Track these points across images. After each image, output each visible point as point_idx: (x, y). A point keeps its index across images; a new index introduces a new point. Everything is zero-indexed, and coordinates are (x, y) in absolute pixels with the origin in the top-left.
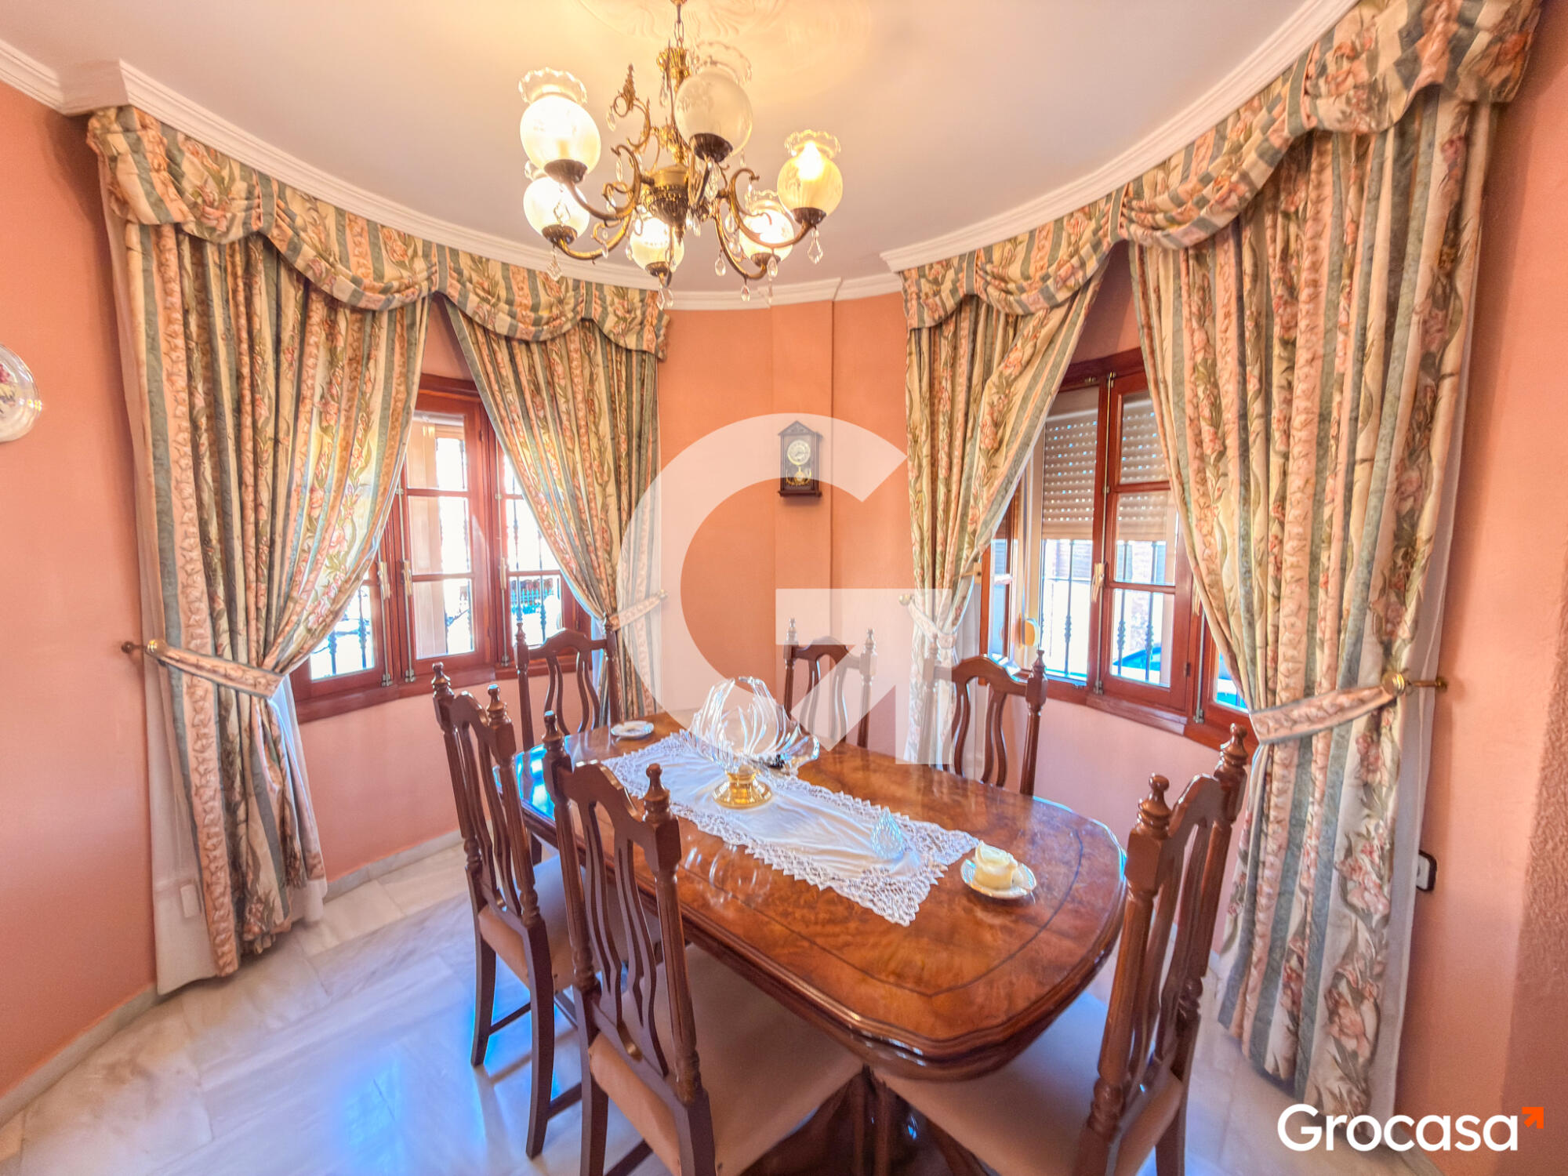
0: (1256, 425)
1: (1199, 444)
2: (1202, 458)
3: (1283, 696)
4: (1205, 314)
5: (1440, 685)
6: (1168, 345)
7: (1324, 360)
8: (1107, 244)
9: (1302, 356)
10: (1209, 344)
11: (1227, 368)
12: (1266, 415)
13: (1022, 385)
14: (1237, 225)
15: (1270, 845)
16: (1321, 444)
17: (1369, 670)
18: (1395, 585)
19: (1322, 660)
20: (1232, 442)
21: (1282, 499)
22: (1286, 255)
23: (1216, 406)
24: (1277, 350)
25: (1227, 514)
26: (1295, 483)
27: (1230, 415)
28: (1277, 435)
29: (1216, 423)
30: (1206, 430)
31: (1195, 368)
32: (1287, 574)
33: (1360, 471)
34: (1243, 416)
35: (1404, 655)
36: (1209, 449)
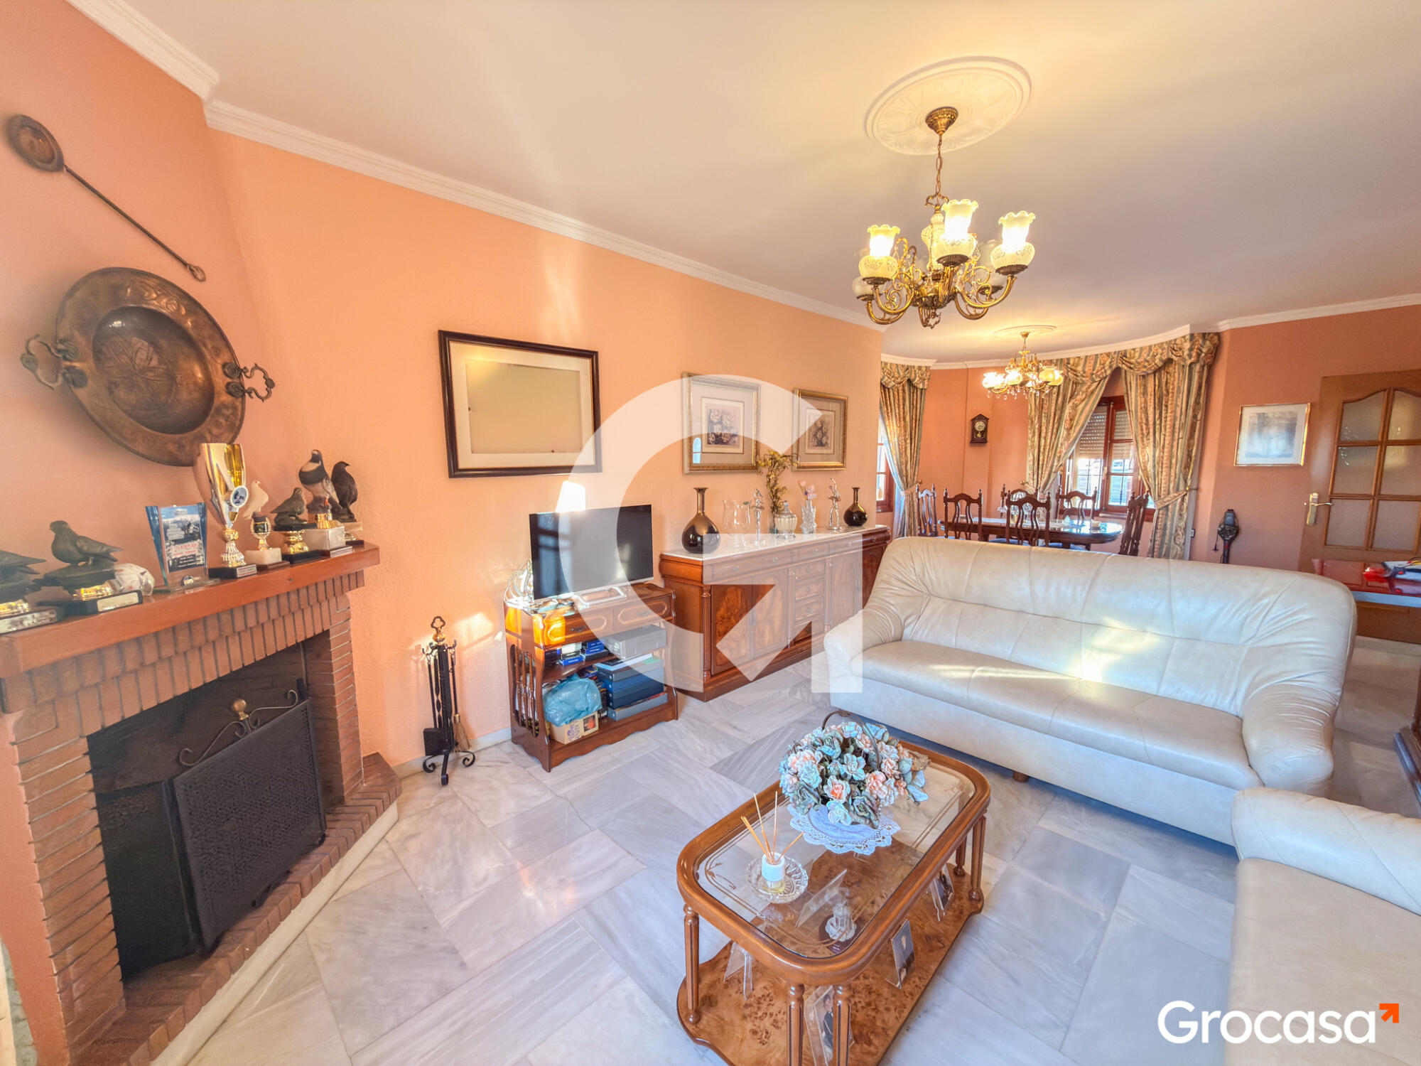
0: (1157, 427)
1: (1142, 430)
2: (1143, 434)
3: (1162, 497)
4: (1145, 393)
5: (1197, 489)
6: (1133, 400)
7: (1174, 412)
8: (1114, 366)
9: (1169, 411)
10: (1146, 402)
11: (1151, 410)
12: (1160, 424)
13: (1081, 406)
14: (1154, 373)
15: (1158, 535)
16: (1173, 433)
17: (1182, 488)
18: (1187, 466)
19: (1172, 485)
20: (1151, 430)
21: (1164, 446)
22: (1167, 383)
23: (1147, 420)
24: (1164, 408)
25: (1149, 450)
26: (1167, 442)
27: (1151, 423)
28: (1163, 430)
29: (1147, 424)
30: (1144, 427)
31: (1141, 408)
32: (1164, 466)
33: (1180, 440)
34: (1154, 423)
35: (1189, 483)
36: (1145, 432)
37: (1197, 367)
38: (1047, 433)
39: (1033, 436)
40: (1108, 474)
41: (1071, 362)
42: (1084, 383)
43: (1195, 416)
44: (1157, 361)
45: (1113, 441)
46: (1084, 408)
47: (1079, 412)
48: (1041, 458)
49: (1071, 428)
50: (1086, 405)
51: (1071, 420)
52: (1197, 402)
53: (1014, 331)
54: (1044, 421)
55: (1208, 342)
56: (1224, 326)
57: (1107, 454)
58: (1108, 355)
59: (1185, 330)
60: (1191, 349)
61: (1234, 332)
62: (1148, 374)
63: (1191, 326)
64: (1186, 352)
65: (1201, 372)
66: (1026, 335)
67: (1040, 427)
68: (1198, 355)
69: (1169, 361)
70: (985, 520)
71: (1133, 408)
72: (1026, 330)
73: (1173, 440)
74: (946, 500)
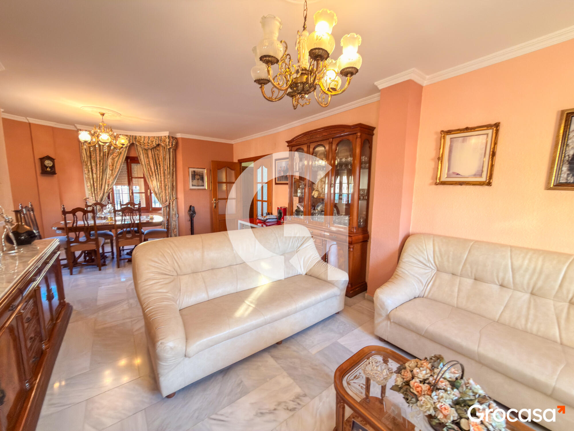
0: (157, 173)
1: (149, 173)
2: (150, 175)
3: (164, 202)
4: (148, 157)
5: (177, 198)
6: (143, 159)
8: (131, 142)
9: (161, 166)
10: (149, 161)
11: (152, 165)
12: (158, 171)
13: (116, 159)
14: (152, 149)
18: (173, 190)
19: (167, 197)
20: (154, 173)
21: (161, 181)
22: (158, 154)
24: (158, 165)
26: (162, 179)
27: (153, 171)
28: (159, 174)
30: (150, 172)
31: (147, 164)
32: (163, 189)
33: (169, 179)
34: (155, 171)
35: (174, 196)
36: (151, 174)
37: (171, 150)
38: (97, 171)
39: (89, 172)
40: (132, 193)
43: (173, 170)
44: (154, 144)
45: (131, 178)
47: (116, 162)
48: (95, 185)
50: (119, 159)
51: (113, 165)
53: (95, 110)
54: (93, 164)
55: (174, 141)
56: (179, 136)
57: (130, 183)
59: (166, 134)
60: (169, 142)
61: (183, 139)
62: (149, 149)
63: (169, 133)
64: (167, 143)
65: (173, 152)
66: (103, 115)
67: (92, 168)
68: (172, 145)
69: (158, 145)
71: (143, 163)
72: (103, 111)
73: (164, 179)
74: (64, 213)
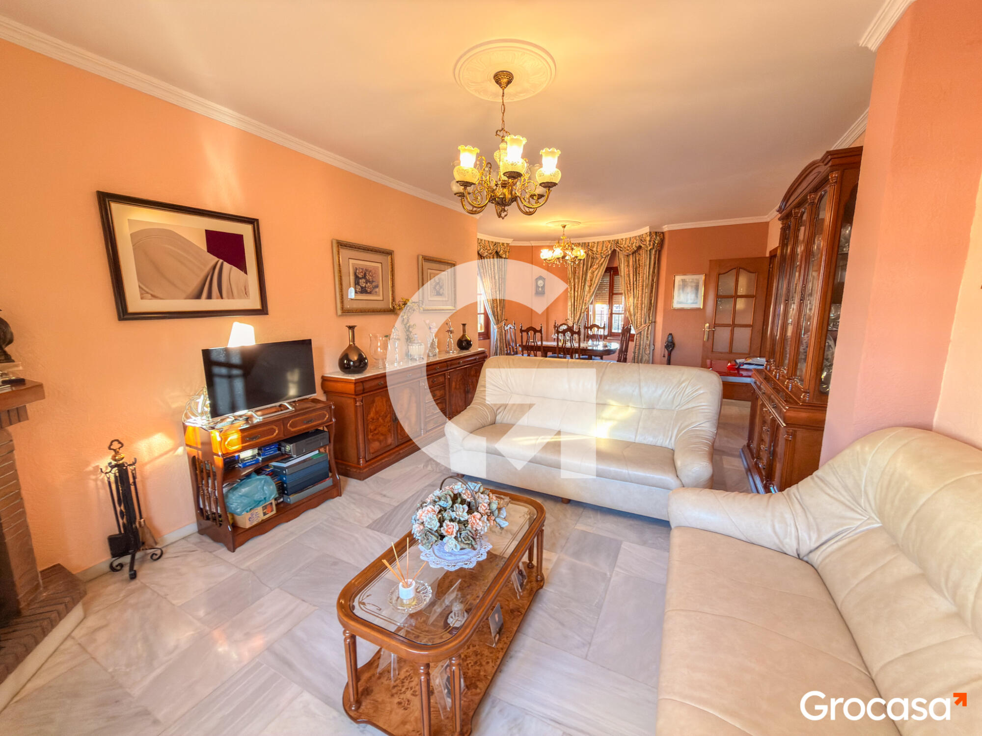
0: (635, 286)
1: (627, 287)
3: (638, 327)
4: (628, 266)
5: (655, 322)
6: (623, 268)
7: (643, 277)
8: (613, 249)
10: (629, 271)
11: (631, 276)
12: (636, 284)
14: (633, 254)
15: (637, 349)
16: (643, 289)
17: (647, 321)
18: (650, 309)
19: (643, 320)
20: (632, 288)
21: (638, 297)
22: (639, 260)
23: (630, 282)
24: (638, 274)
25: (631, 299)
26: (640, 295)
27: (632, 283)
28: (638, 288)
29: (630, 284)
30: (628, 285)
31: (627, 275)
32: (639, 309)
33: (646, 293)
35: (651, 318)
36: (629, 289)
37: (653, 252)
38: (578, 288)
39: (571, 290)
40: (611, 314)
41: (590, 245)
42: (597, 258)
43: (653, 280)
44: (634, 247)
45: (613, 294)
46: (598, 273)
47: (595, 276)
48: (576, 304)
49: (591, 286)
50: (599, 272)
51: (591, 280)
52: (654, 272)
53: (557, 224)
54: (576, 281)
55: (658, 237)
56: (666, 228)
57: (611, 303)
58: (609, 241)
59: (646, 230)
60: (650, 241)
61: (669, 231)
62: (630, 255)
63: (650, 227)
64: (648, 243)
65: (655, 254)
66: (564, 227)
67: (575, 285)
68: (654, 245)
69: (640, 248)
70: (545, 343)
71: (623, 274)
72: (565, 223)
73: (642, 294)
74: (522, 331)
